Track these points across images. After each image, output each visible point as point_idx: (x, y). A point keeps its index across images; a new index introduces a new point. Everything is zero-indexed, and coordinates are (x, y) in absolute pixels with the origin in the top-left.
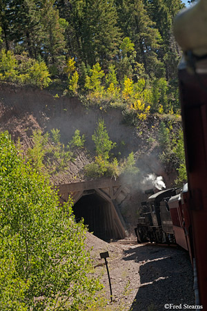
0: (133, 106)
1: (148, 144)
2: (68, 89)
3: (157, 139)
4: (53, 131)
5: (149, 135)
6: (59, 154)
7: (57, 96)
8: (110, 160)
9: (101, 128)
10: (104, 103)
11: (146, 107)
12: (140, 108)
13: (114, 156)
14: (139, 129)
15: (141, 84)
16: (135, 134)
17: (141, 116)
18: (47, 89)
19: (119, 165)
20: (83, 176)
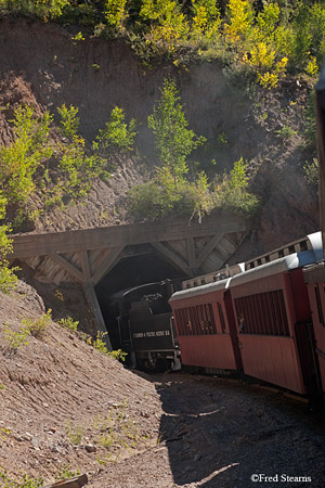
0: (249, 56)
1: (280, 141)
2: (105, 22)
3: (301, 130)
4: (63, 111)
5: (284, 123)
6: (71, 162)
7: (80, 36)
8: (190, 177)
9: (168, 100)
10: (183, 51)
11: (277, 59)
12: (265, 62)
13: (200, 168)
14: (259, 108)
15: (272, 16)
16: (251, 118)
17: (266, 78)
18: (58, 21)
19: (211, 189)
20: (124, 212)
